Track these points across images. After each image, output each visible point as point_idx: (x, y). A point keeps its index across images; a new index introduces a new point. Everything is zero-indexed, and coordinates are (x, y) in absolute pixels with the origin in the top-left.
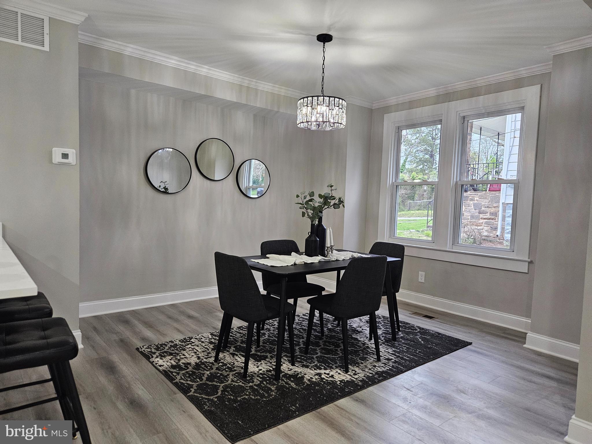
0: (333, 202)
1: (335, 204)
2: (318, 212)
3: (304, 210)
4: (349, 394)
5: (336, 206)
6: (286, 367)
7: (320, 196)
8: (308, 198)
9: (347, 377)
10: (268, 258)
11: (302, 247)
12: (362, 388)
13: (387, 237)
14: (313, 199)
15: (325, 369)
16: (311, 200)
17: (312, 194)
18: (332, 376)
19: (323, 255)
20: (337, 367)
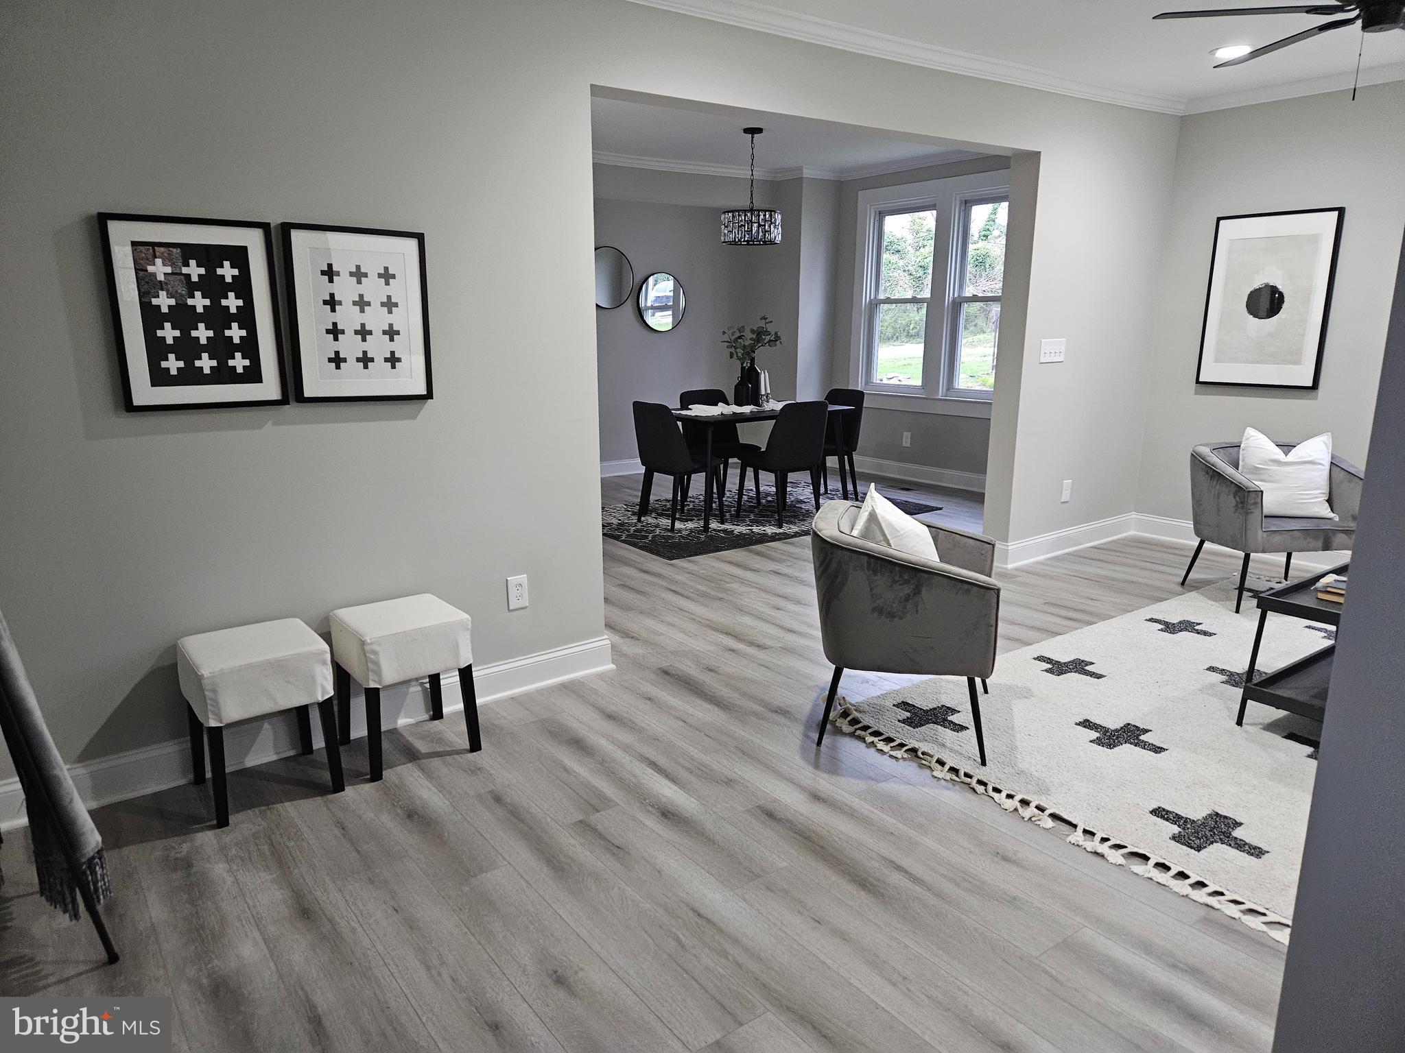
0: (768, 338)
1: (770, 341)
2: (749, 352)
3: (733, 350)
4: (779, 539)
5: (772, 343)
6: (714, 525)
7: (753, 331)
8: (738, 334)
9: (781, 531)
10: (691, 409)
11: (730, 396)
12: (793, 536)
13: (861, 383)
14: (744, 336)
15: (757, 526)
16: (740, 337)
17: (741, 329)
18: (764, 530)
19: (758, 405)
20: (770, 525)
